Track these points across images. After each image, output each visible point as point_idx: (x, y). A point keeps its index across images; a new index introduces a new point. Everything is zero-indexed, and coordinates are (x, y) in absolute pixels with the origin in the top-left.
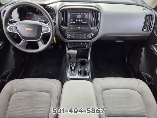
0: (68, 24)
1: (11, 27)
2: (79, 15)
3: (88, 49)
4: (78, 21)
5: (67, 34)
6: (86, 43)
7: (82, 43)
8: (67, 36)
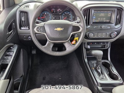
0: (91, 23)
1: (39, 28)
2: (102, 13)
3: (107, 50)
4: (100, 19)
5: (89, 33)
6: (105, 42)
7: (101, 43)
8: (90, 35)
